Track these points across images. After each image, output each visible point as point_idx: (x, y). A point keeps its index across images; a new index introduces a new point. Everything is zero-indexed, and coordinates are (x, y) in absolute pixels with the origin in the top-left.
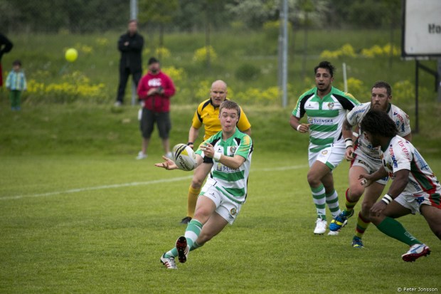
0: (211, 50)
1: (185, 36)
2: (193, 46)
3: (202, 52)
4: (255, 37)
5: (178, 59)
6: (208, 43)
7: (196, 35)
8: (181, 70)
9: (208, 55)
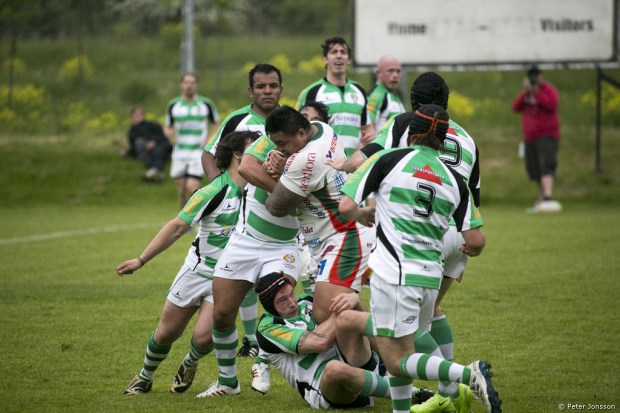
0: (86, 62)
1: (47, 44)
2: (59, 57)
3: (72, 65)
4: (148, 46)
5: (38, 74)
6: (80, 51)
7: (63, 41)
8: (42, 90)
9: (81, 68)
